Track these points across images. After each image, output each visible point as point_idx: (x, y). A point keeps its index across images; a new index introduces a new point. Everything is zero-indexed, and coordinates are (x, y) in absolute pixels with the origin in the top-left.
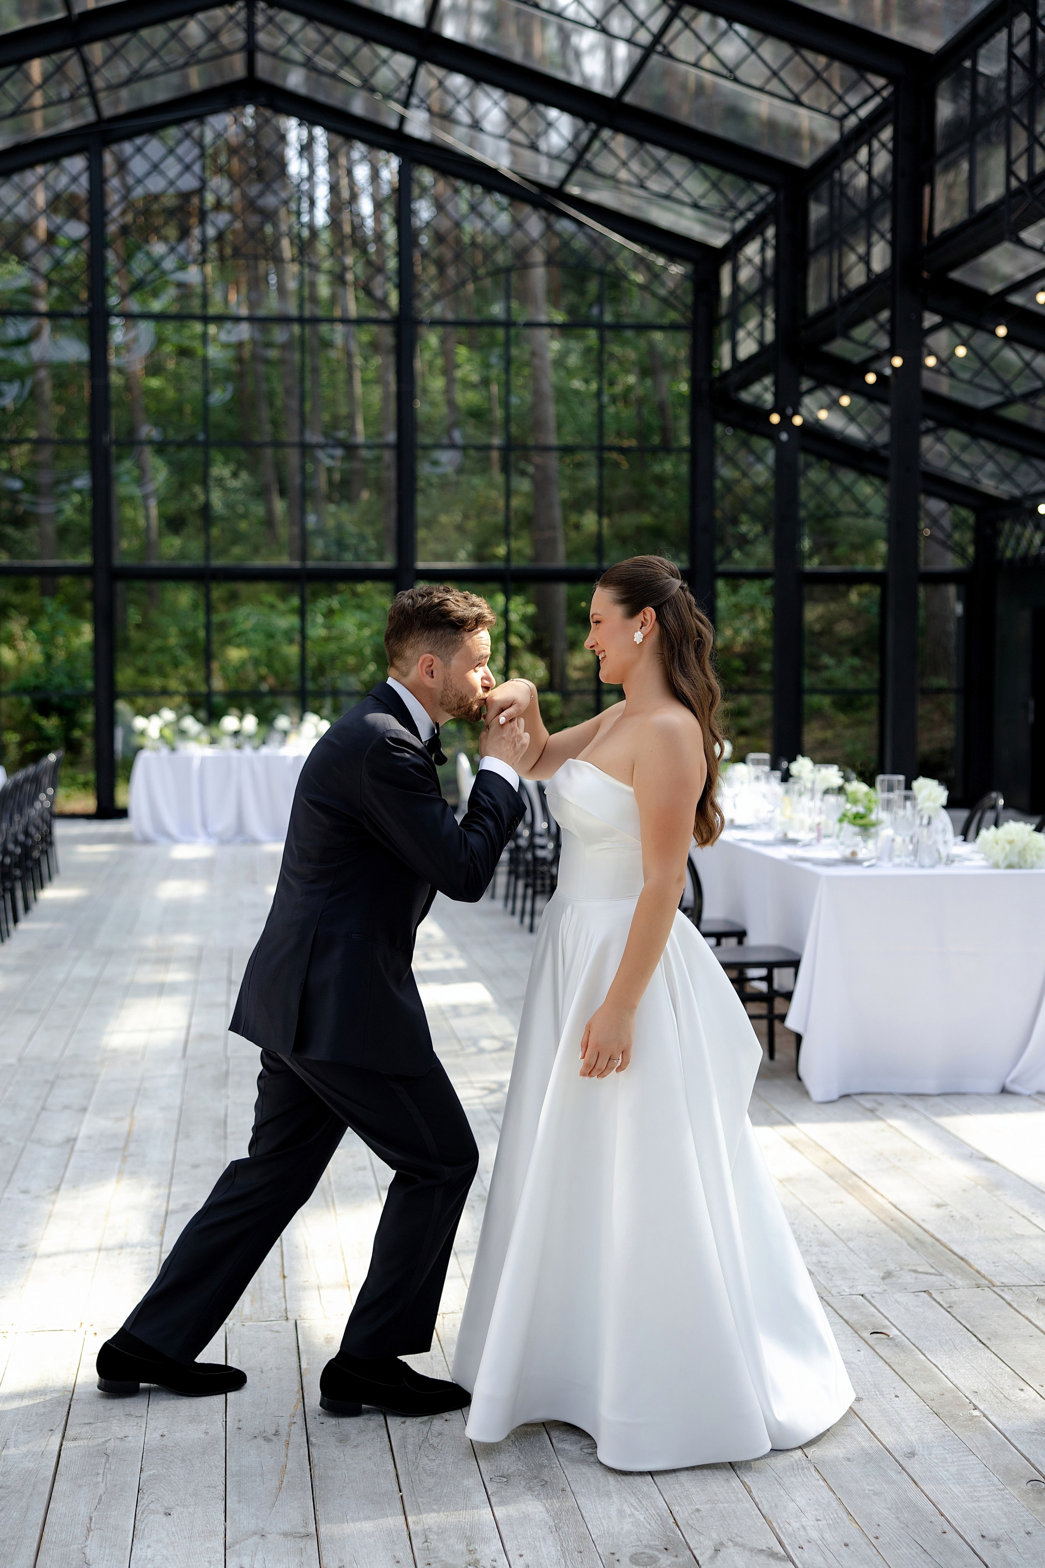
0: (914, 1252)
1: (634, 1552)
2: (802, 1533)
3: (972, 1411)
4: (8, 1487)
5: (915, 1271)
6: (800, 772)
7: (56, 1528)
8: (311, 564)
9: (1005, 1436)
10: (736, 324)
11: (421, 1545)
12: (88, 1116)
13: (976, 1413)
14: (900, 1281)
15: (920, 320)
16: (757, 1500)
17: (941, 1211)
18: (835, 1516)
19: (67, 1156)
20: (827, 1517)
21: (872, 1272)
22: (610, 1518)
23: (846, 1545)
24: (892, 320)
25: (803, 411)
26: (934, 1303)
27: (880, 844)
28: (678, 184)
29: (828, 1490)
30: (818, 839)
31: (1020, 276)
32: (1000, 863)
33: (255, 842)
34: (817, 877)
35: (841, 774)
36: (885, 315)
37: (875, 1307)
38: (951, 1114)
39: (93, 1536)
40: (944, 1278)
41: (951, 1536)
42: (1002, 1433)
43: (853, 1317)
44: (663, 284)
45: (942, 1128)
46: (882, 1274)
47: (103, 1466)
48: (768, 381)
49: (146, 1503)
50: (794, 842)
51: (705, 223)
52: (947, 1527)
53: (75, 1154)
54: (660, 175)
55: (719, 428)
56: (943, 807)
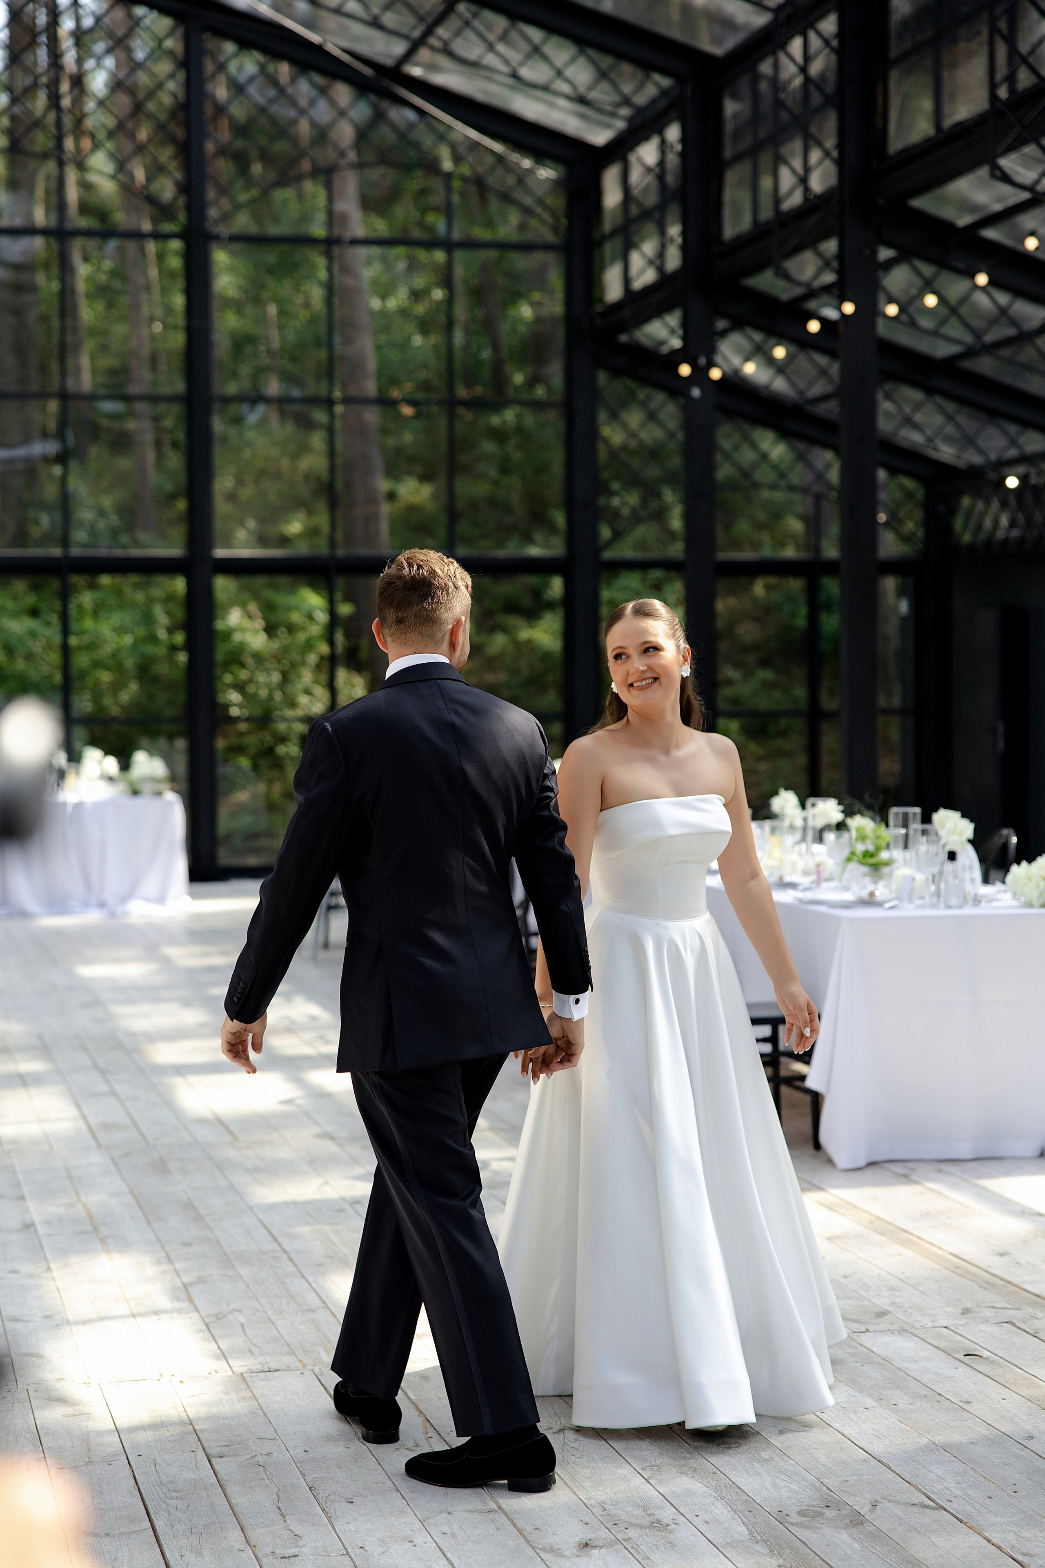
0: (988, 1292)
1: (800, 1510)
2: (947, 1492)
4: (182, 1491)
5: (993, 1307)
6: (783, 808)
7: (249, 1515)
8: (75, 552)
10: (629, 245)
12: (31, 1204)
14: (980, 1315)
15: (874, 253)
16: (897, 1472)
17: (1005, 1259)
18: (974, 1479)
19: (35, 1239)
20: (966, 1481)
21: (950, 1309)
22: (767, 1489)
23: (990, 1498)
24: (841, 255)
25: (718, 359)
26: (1018, 1331)
27: (894, 886)
28: (559, 73)
29: (962, 1463)
30: (818, 882)
31: (997, 207)
32: (1035, 902)
33: (23, 915)
34: (838, 919)
35: (841, 808)
36: (831, 246)
37: (961, 1336)
38: (992, 1176)
39: (289, 1519)
40: (1024, 1311)
43: (943, 1344)
44: (527, 190)
45: (985, 1189)
46: (960, 1311)
47: (263, 1473)
48: (673, 319)
49: (324, 1496)
50: (793, 886)
51: (582, 116)
53: (41, 1238)
54: (536, 61)
55: (602, 377)
56: (969, 841)
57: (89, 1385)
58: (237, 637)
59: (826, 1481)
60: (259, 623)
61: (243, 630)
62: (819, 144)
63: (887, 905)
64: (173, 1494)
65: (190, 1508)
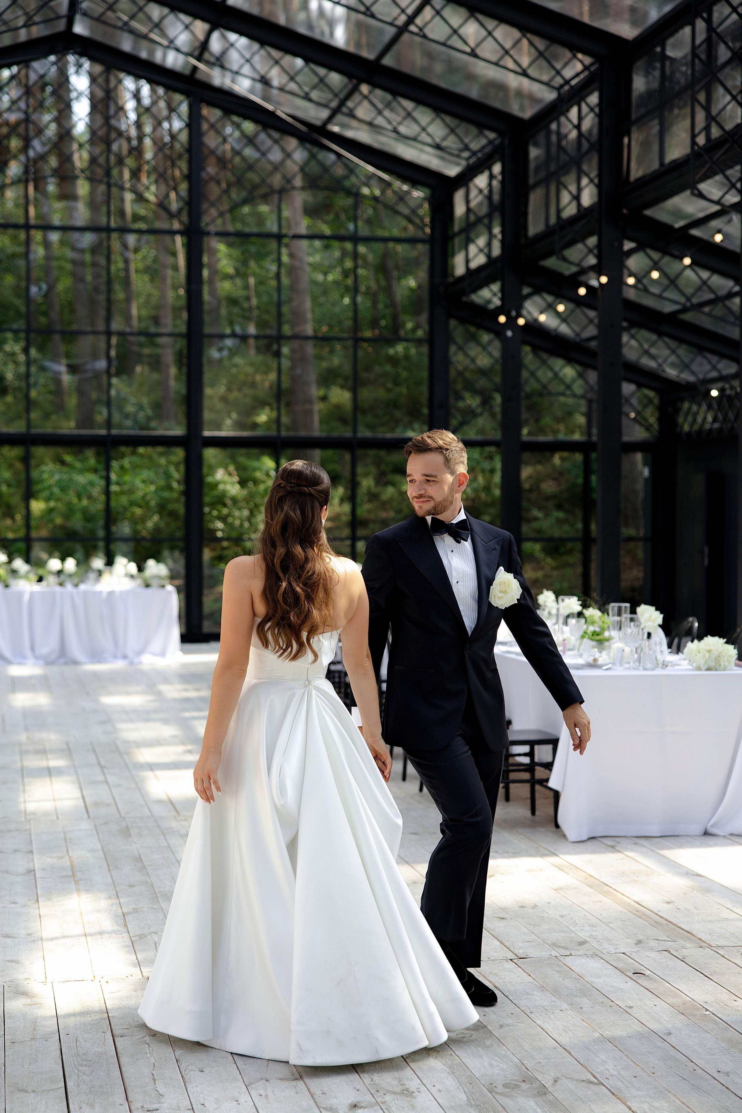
0: (655, 929)
1: (504, 1083)
2: (607, 1072)
3: (704, 1012)
4: (91, 1061)
5: (657, 940)
6: (545, 602)
7: (132, 1079)
8: (115, 432)
9: (727, 1024)
10: (469, 241)
11: (369, 1083)
12: (35, 856)
13: (707, 1013)
14: (647, 945)
15: (622, 245)
16: (575, 1057)
17: (670, 906)
18: (626, 1063)
19: (34, 881)
20: (621, 1064)
21: (628, 941)
22: (485, 1067)
23: (635, 1077)
24: (599, 246)
25: (524, 312)
26: (672, 956)
27: (612, 655)
28: (424, 130)
29: (619, 1051)
31: (701, 215)
32: (702, 666)
33: (75, 663)
35: (580, 603)
36: (592, 241)
37: (633, 959)
38: (669, 848)
39: (158, 1083)
40: (678, 943)
41: (699, 1071)
42: (725, 1022)
43: (620, 965)
44: (406, 205)
45: (664, 856)
46: (635, 942)
47: (147, 1048)
48: (496, 287)
49: (185, 1066)
51: (442, 158)
52: (695, 1067)
53: (37, 880)
54: (408, 122)
55: (453, 323)
56: (660, 626)
57: (45, 983)
58: (221, 487)
59: (526, 1062)
60: (236, 479)
61: (224, 483)
62: (587, 175)
63: (605, 668)
64: (84, 1062)
65: (94, 1073)
